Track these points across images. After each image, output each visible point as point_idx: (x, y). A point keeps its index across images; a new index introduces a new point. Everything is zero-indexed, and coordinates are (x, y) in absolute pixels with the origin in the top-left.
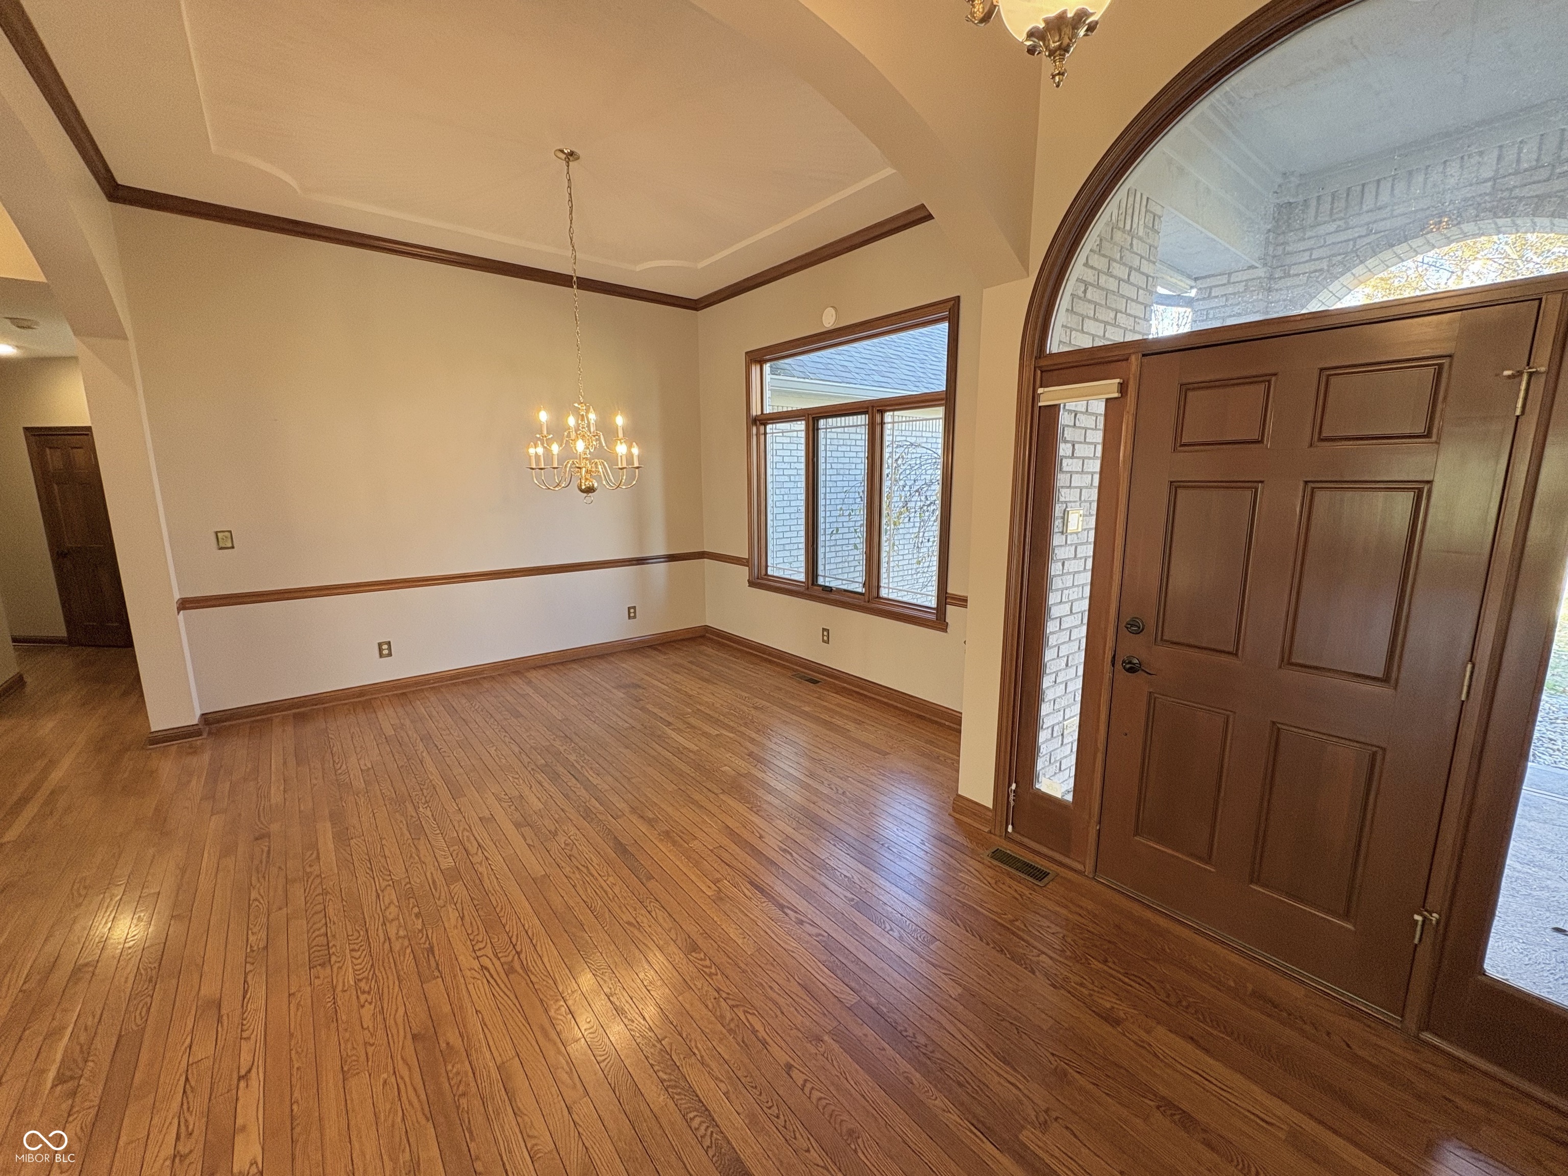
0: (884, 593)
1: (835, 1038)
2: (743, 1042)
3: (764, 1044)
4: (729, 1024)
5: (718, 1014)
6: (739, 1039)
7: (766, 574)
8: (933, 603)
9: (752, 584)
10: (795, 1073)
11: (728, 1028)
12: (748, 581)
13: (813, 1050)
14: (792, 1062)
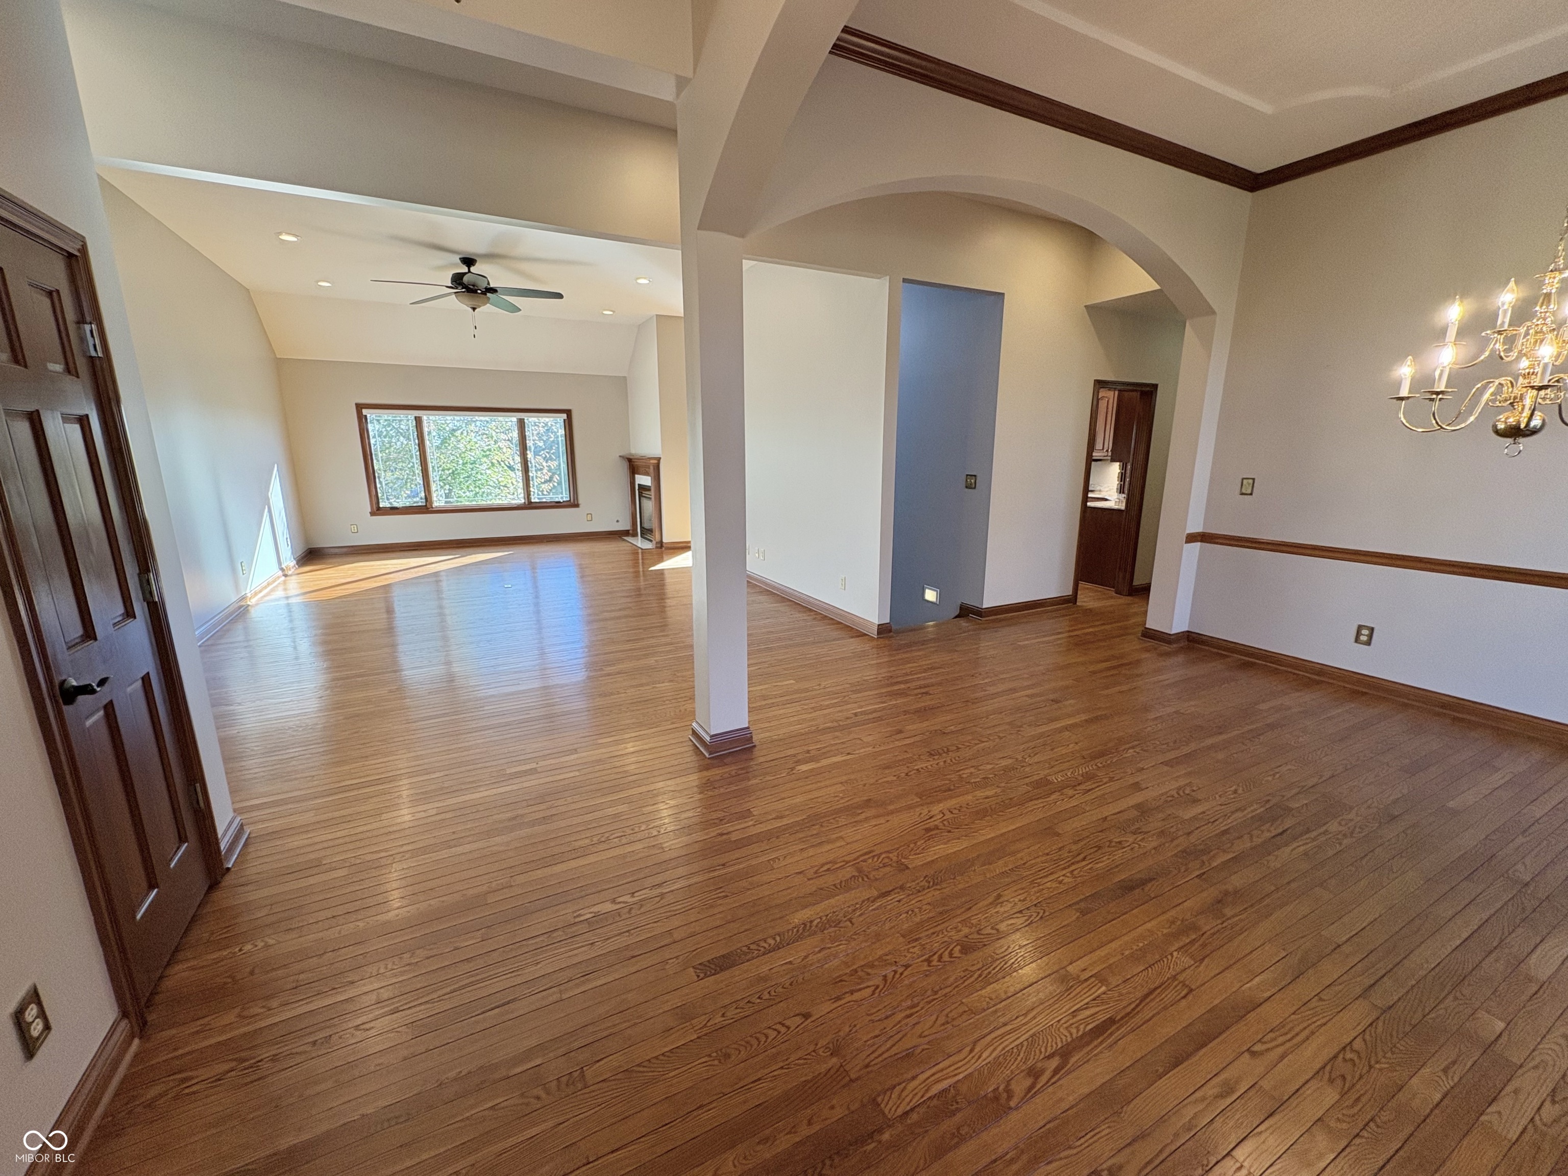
1: (832, 1072)
2: (841, 981)
3: (838, 998)
4: (862, 970)
5: (875, 964)
6: (844, 978)
10: (798, 1020)
11: (859, 970)
13: (822, 1043)
14: (809, 1021)
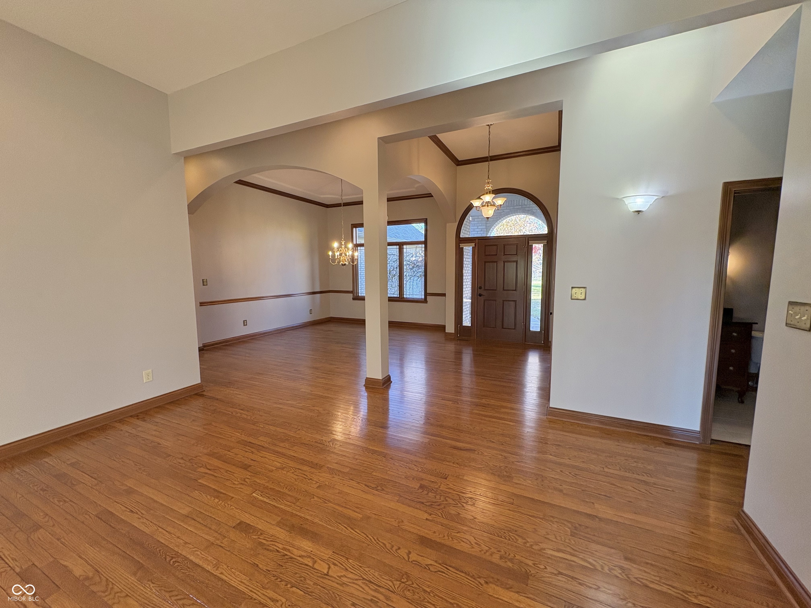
0: (405, 296)
7: (358, 295)
8: (423, 297)
9: (354, 299)
12: (353, 298)
